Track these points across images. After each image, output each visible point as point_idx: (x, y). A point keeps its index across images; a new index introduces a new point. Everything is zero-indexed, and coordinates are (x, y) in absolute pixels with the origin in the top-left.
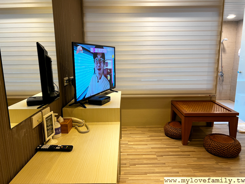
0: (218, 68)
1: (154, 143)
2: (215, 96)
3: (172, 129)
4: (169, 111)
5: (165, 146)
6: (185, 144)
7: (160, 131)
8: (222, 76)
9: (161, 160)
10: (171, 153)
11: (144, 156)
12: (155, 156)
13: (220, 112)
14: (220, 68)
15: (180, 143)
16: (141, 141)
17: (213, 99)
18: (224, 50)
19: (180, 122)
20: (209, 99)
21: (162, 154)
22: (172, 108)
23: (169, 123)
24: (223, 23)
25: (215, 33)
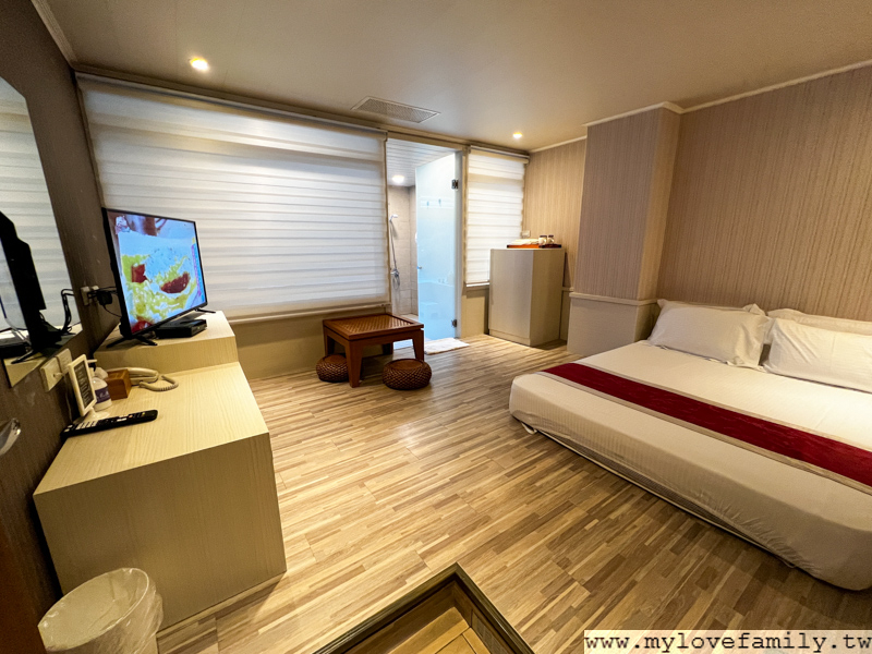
0: (389, 261)
1: (303, 395)
2: (389, 306)
3: (332, 367)
4: (321, 339)
5: (324, 396)
6: (355, 385)
7: (310, 377)
8: (397, 276)
9: (322, 416)
10: (336, 404)
11: (289, 420)
12: (310, 414)
13: (400, 326)
14: (392, 263)
15: (347, 386)
16: (277, 399)
17: (388, 311)
18: (395, 234)
19: (344, 355)
20: (382, 311)
21: (320, 408)
22: (325, 333)
23: (324, 359)
24: (388, 188)
25: (378, 205)
